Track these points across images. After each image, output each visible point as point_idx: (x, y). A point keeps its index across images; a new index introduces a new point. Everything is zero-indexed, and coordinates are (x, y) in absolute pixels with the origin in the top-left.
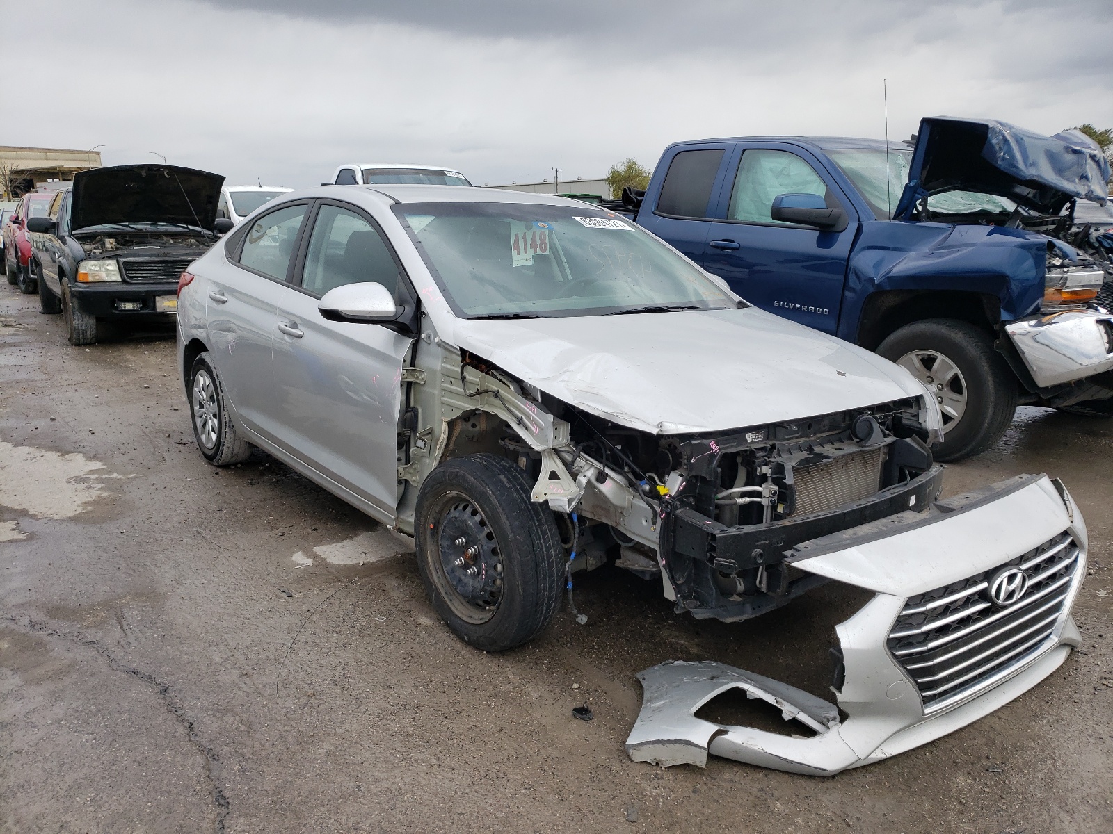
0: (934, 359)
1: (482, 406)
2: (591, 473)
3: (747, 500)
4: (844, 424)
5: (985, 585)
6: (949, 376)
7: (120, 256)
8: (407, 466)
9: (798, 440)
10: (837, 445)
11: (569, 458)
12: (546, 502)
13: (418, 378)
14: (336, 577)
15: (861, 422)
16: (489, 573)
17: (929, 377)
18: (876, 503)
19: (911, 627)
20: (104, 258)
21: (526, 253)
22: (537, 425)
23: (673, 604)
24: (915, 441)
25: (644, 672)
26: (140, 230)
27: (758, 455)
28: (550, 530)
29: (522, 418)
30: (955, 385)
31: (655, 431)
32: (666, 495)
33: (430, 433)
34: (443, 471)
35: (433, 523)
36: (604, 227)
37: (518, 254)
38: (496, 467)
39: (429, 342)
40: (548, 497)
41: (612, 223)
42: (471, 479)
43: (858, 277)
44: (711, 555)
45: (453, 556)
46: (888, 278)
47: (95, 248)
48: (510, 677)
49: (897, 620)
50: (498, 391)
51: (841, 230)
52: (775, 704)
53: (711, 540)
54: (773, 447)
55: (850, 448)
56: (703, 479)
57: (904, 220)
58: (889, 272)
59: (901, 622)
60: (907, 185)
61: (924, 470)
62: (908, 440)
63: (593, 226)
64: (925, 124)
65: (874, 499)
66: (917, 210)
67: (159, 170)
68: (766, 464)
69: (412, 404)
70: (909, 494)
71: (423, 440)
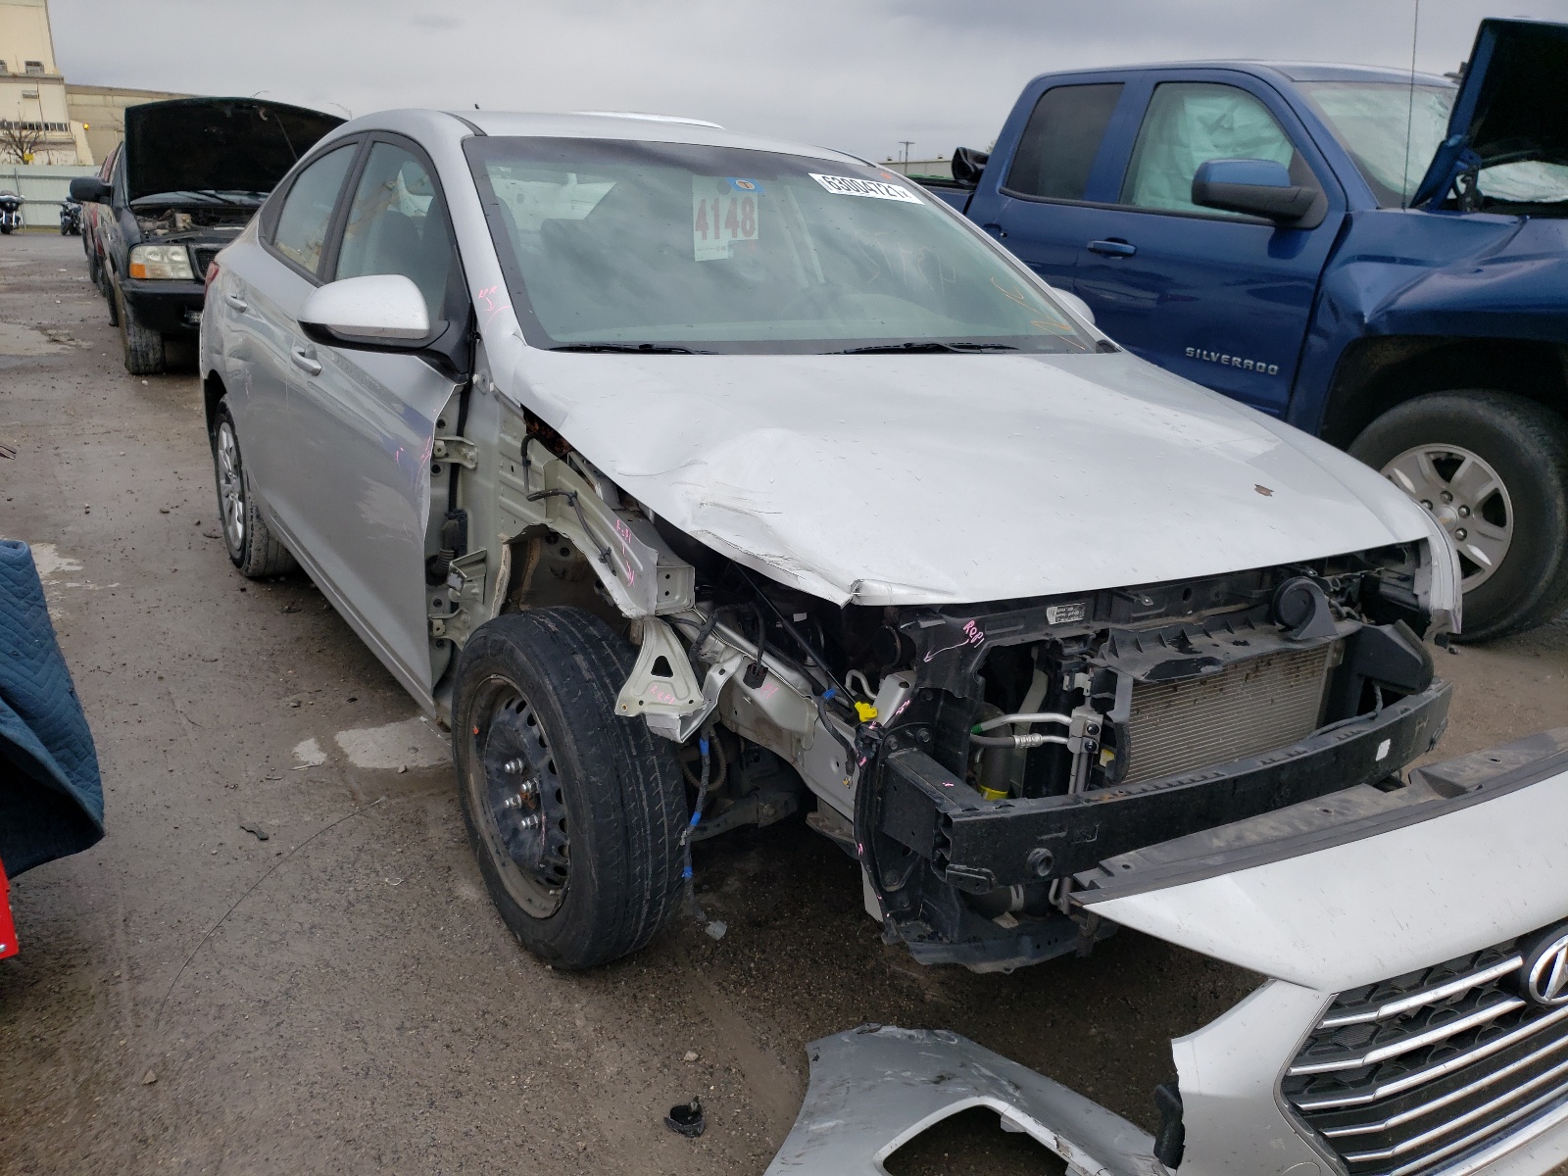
0: (1458, 462)
1: (551, 520)
2: (733, 666)
3: (1038, 739)
4: (1256, 593)
5: (1516, 963)
6: (1483, 493)
7: (192, 240)
8: (452, 615)
9: (1158, 621)
10: (1238, 634)
11: (693, 633)
12: (641, 717)
13: (465, 456)
14: (353, 793)
15: (1292, 592)
16: (550, 833)
17: (1445, 492)
18: (1305, 758)
19: (1341, 1052)
20: (168, 242)
21: (717, 236)
22: (633, 567)
23: (880, 927)
24: (1399, 631)
25: (821, 1042)
26: (231, 203)
27: (1067, 651)
28: (662, 766)
29: (609, 550)
30: (1492, 508)
31: (841, 598)
32: (869, 723)
33: (483, 560)
34: (485, 637)
35: (478, 726)
36: (865, 195)
37: (704, 237)
38: (574, 638)
39: (484, 390)
40: (645, 709)
41: (882, 189)
42: (522, 657)
43: (1334, 308)
44: (942, 855)
45: (506, 789)
46: (1391, 314)
47: (158, 228)
48: (578, 1023)
49: (1310, 1037)
50: (576, 493)
51: (1313, 225)
52: (1054, 1149)
53: (944, 825)
54: (1103, 635)
55: (1264, 643)
56: (949, 695)
57: (1429, 208)
58: (1393, 302)
59: (1318, 1042)
60: (1442, 143)
61: (1413, 691)
62: (1387, 629)
63: (844, 192)
64: (1487, 29)
65: (1305, 749)
66: (1457, 191)
67: (250, 108)
68: (1085, 671)
69: (459, 505)
70: (1374, 739)
71: (460, 575)
